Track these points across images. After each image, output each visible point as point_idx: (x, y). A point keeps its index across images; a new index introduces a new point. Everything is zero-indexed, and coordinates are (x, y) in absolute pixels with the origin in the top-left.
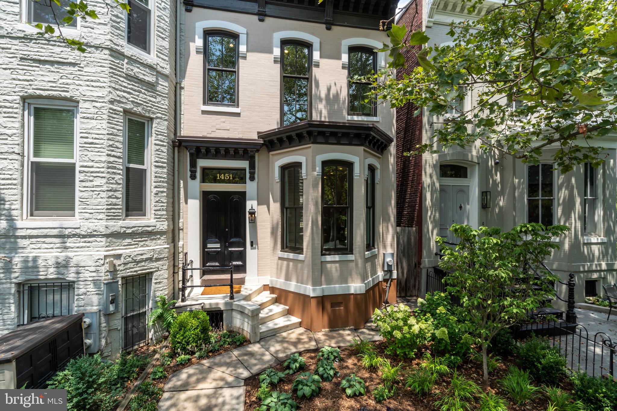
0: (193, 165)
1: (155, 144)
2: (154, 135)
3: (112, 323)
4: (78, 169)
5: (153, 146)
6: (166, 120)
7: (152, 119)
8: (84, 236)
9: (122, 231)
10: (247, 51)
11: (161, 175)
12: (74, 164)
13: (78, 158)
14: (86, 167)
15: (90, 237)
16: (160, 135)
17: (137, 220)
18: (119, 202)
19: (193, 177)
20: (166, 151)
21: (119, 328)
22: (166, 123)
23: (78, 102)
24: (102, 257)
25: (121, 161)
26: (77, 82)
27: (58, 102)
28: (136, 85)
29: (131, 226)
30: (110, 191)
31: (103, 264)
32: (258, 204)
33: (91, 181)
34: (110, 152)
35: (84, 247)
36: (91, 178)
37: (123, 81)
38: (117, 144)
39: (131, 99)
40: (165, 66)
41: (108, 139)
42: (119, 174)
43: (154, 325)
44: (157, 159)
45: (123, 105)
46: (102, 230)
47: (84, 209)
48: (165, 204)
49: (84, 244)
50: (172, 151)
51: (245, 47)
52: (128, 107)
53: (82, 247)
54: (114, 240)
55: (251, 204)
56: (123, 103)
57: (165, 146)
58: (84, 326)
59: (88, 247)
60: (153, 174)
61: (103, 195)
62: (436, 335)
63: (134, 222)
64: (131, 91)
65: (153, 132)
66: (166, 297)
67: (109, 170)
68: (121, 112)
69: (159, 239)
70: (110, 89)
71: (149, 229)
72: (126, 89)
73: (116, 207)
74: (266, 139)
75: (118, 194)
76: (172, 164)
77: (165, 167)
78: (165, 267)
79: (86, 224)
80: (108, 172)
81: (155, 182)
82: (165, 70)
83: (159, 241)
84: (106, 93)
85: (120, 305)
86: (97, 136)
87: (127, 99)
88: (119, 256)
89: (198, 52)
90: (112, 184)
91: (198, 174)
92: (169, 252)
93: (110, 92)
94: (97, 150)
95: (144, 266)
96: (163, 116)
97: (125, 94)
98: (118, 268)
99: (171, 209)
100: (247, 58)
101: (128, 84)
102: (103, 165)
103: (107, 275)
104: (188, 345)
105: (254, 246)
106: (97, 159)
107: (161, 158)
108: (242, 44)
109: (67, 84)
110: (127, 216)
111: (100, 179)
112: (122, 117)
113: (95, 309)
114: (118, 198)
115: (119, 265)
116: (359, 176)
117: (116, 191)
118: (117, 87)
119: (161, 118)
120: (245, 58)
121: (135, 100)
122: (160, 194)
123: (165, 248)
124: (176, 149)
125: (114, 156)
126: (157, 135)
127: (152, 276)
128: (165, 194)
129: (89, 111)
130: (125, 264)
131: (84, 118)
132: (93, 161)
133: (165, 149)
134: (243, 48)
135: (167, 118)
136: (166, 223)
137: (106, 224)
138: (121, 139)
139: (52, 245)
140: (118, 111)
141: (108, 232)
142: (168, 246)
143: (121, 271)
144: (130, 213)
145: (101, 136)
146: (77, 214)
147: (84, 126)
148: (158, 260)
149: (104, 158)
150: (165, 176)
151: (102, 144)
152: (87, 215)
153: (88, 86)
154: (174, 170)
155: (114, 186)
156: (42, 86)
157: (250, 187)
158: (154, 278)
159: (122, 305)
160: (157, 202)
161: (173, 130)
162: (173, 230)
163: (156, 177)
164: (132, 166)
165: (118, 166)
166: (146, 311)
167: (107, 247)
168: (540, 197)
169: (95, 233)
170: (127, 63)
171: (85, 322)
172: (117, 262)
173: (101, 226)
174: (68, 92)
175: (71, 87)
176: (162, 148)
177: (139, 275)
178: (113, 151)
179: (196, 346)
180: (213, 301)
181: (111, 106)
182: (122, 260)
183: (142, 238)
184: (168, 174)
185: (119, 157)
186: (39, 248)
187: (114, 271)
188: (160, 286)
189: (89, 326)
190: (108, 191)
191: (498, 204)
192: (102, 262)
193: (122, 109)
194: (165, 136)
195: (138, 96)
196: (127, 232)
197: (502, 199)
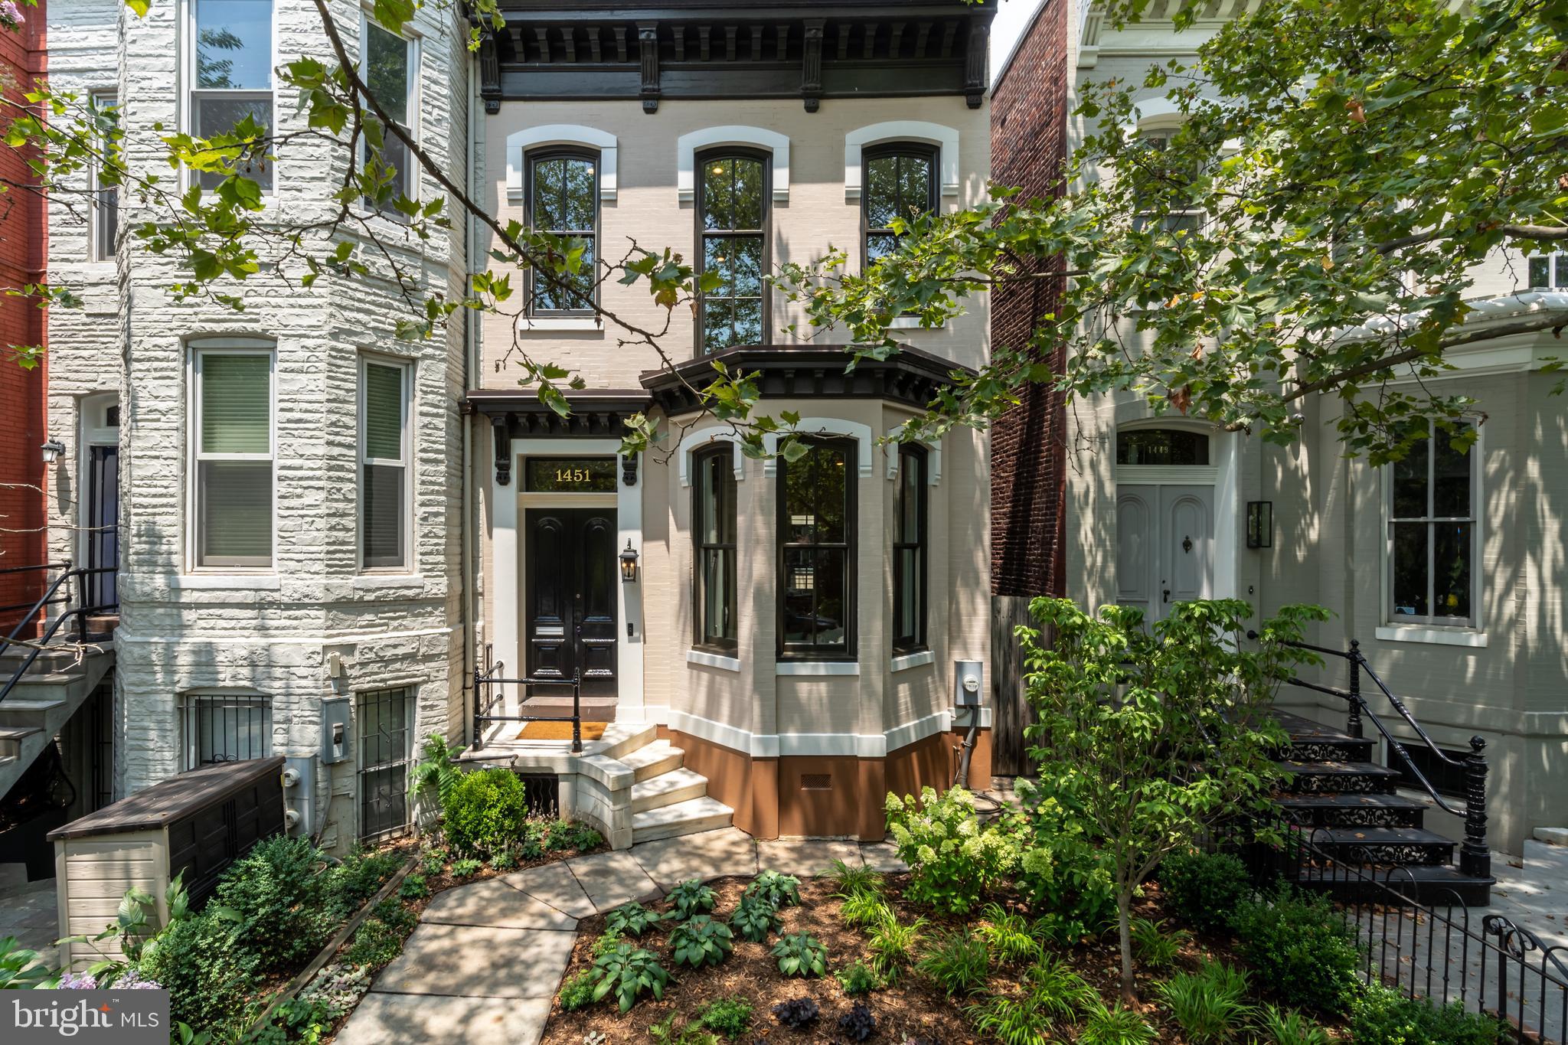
0: (503, 452)
1: (422, 414)
2: (419, 394)
3: (338, 783)
4: (276, 473)
5: (418, 418)
6: (443, 360)
7: (414, 361)
8: (288, 607)
9: (356, 597)
10: (619, 186)
11: (433, 479)
12: (271, 462)
13: (277, 450)
14: (289, 468)
15: (298, 609)
16: (432, 392)
17: (385, 573)
18: (351, 537)
19: (503, 479)
20: (443, 426)
21: (352, 794)
22: (443, 366)
23: (275, 340)
24: (319, 649)
25: (353, 453)
26: (273, 301)
27: (241, 343)
28: (383, 293)
29: (373, 586)
30: (334, 515)
31: (321, 664)
32: (645, 539)
33: (299, 496)
34: (331, 438)
35: (288, 628)
36: (299, 491)
37: (356, 290)
38: (346, 420)
39: (373, 324)
40: (441, 244)
41: (329, 411)
42: (350, 480)
43: (420, 795)
44: (425, 445)
45: (356, 339)
46: (320, 595)
47: (288, 551)
48: (443, 541)
49: (288, 623)
50: (458, 424)
51: (614, 177)
52: (366, 341)
53: (283, 628)
54: (342, 616)
55: (628, 538)
56: (356, 334)
57: (442, 416)
58: (286, 783)
59: (295, 628)
60: (417, 476)
61: (321, 523)
62: (1024, 864)
63: (382, 579)
64: (372, 307)
65: (418, 387)
66: (445, 739)
67: (331, 473)
68: (352, 352)
69: (431, 614)
70: (332, 309)
71: (411, 593)
72: (362, 305)
73: (344, 548)
74: (657, 390)
75: (349, 522)
76: (460, 453)
77: (441, 462)
78: (444, 675)
79: (291, 581)
80: (330, 478)
81: (421, 494)
82: (440, 254)
83: (430, 619)
84: (323, 318)
85: (354, 748)
86: (309, 406)
87: (364, 325)
88: (349, 649)
89: (512, 202)
90: (337, 500)
91: (514, 473)
92: (451, 642)
93: (332, 315)
94: (309, 433)
95: (399, 670)
96: (438, 352)
97: (360, 316)
98: (349, 672)
99: (457, 550)
100: (619, 203)
101: (367, 293)
102: (319, 463)
103: (329, 686)
104: (476, 839)
105: (636, 634)
106: (309, 451)
107: (434, 442)
108: (606, 173)
109: (256, 306)
110: (367, 565)
111: (314, 491)
112: (354, 364)
113: (305, 752)
114: (348, 530)
115: (352, 667)
116: (872, 472)
117: (344, 515)
118: (345, 302)
119: (432, 357)
120: (613, 202)
121: (381, 326)
122: (431, 519)
123: (443, 634)
124: (468, 419)
125: (340, 445)
126: (425, 393)
127: (416, 692)
128: (442, 519)
129: (294, 356)
130: (363, 665)
131: (285, 371)
132: (302, 456)
133: (440, 423)
134: (608, 182)
135: (444, 355)
136: (445, 580)
137: (325, 581)
138: (353, 408)
139: (233, 623)
140: (347, 352)
141: (331, 598)
142: (449, 630)
143: (355, 678)
144: (374, 559)
145: (316, 406)
146: (275, 562)
147: (286, 387)
148: (428, 658)
149: (322, 450)
150: (442, 479)
151: (318, 421)
152: (293, 565)
153: (292, 306)
154: (463, 465)
155: (341, 505)
156: (214, 313)
157: (627, 500)
158: (419, 696)
159: (357, 748)
160: (425, 536)
161: (460, 379)
162: (463, 596)
163: (423, 483)
164: (377, 461)
165: (347, 465)
166: (404, 766)
167: (328, 628)
168: (1430, 517)
169: (307, 600)
170: (363, 252)
171: (288, 776)
172: (348, 661)
173: (317, 586)
174: (257, 321)
175: (263, 311)
176: (436, 421)
177: (390, 688)
178: (337, 434)
179: (493, 843)
180: (542, 753)
181: (334, 343)
182: (357, 657)
183: (395, 612)
184: (449, 475)
185: (349, 447)
186: (213, 628)
187: (341, 679)
188: (432, 713)
189: (296, 784)
190: (328, 515)
191: (1303, 535)
192: (319, 659)
193: (354, 348)
194: (442, 395)
195: (385, 315)
196: (366, 598)
197: (1316, 521)
